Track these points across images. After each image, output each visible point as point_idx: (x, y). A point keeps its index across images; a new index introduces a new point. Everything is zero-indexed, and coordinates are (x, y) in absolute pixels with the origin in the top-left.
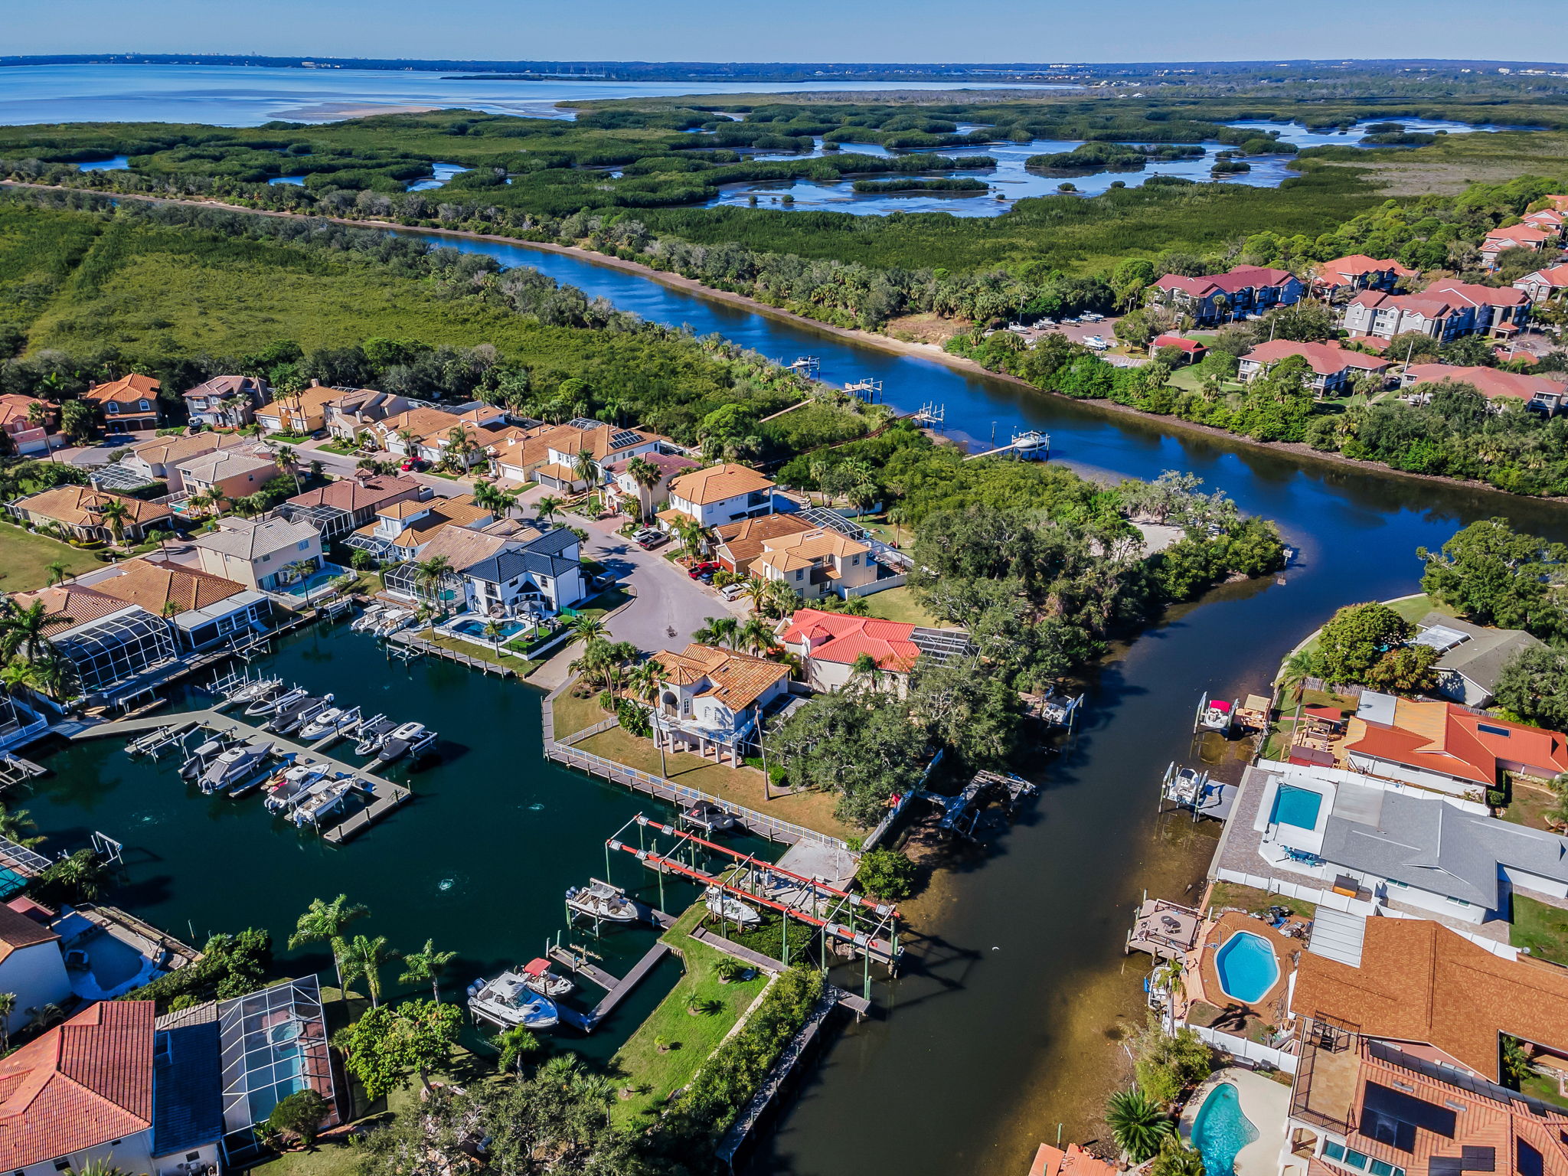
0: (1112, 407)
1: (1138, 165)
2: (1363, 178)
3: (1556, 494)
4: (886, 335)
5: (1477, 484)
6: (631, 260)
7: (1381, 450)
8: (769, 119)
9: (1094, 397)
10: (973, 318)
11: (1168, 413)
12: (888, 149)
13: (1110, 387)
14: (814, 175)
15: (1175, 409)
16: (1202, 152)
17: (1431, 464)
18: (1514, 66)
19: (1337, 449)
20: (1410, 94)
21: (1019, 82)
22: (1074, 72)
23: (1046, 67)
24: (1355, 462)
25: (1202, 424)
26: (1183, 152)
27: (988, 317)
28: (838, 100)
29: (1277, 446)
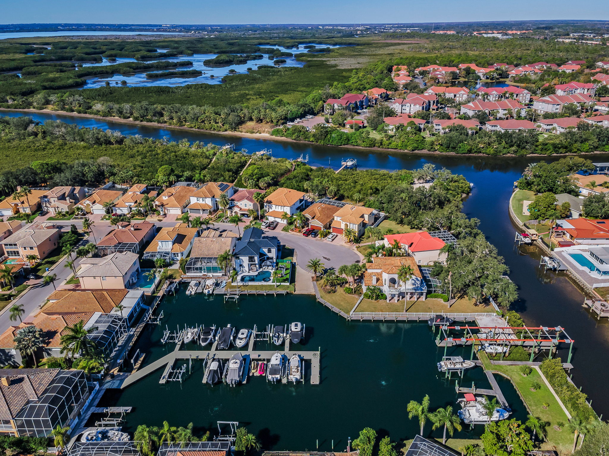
0: (352, 147)
1: (244, 62)
2: (328, 63)
3: (504, 154)
4: (241, 132)
5: (481, 155)
6: (86, 113)
7: (450, 148)
8: (65, 48)
9: (344, 145)
10: (272, 122)
11: (374, 146)
12: (137, 59)
13: (349, 140)
14: (122, 71)
15: (377, 145)
16: (262, 56)
17: (468, 150)
18: (323, 26)
19: (436, 150)
20: (303, 35)
21: (155, 31)
22: (174, 28)
23: (161, 26)
24: (444, 153)
25: (388, 148)
26: (256, 56)
27: (279, 120)
28: (86, 39)
29: (416, 151)
